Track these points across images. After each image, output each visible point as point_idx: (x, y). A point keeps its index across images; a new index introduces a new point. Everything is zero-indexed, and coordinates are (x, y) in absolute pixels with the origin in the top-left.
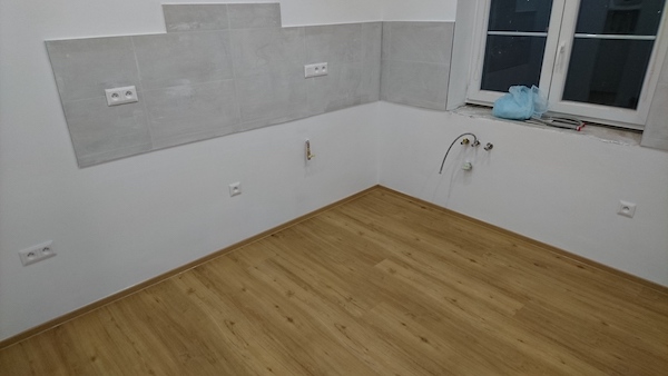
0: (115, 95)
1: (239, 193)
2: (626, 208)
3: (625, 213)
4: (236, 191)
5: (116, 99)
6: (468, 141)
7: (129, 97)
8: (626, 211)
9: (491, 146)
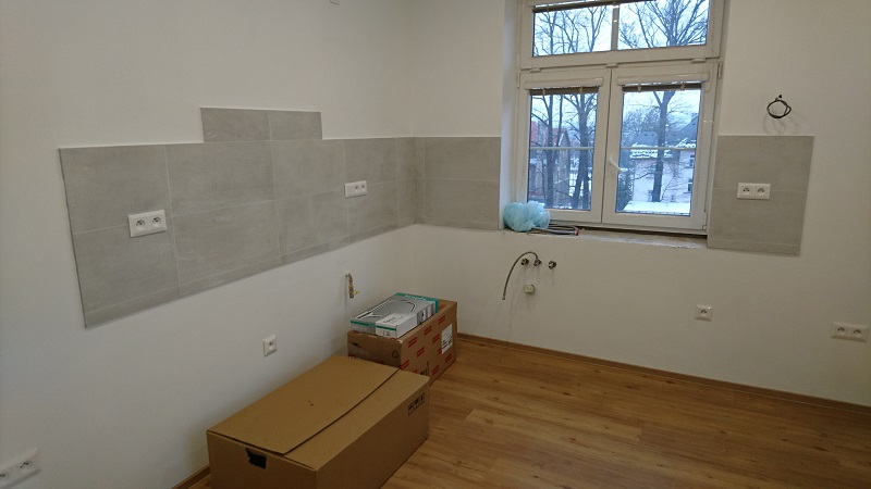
0: (140, 222)
1: (274, 351)
2: (704, 311)
3: (703, 316)
4: (271, 348)
5: (140, 229)
6: (527, 261)
7: (156, 225)
8: (704, 315)
9: (555, 264)
